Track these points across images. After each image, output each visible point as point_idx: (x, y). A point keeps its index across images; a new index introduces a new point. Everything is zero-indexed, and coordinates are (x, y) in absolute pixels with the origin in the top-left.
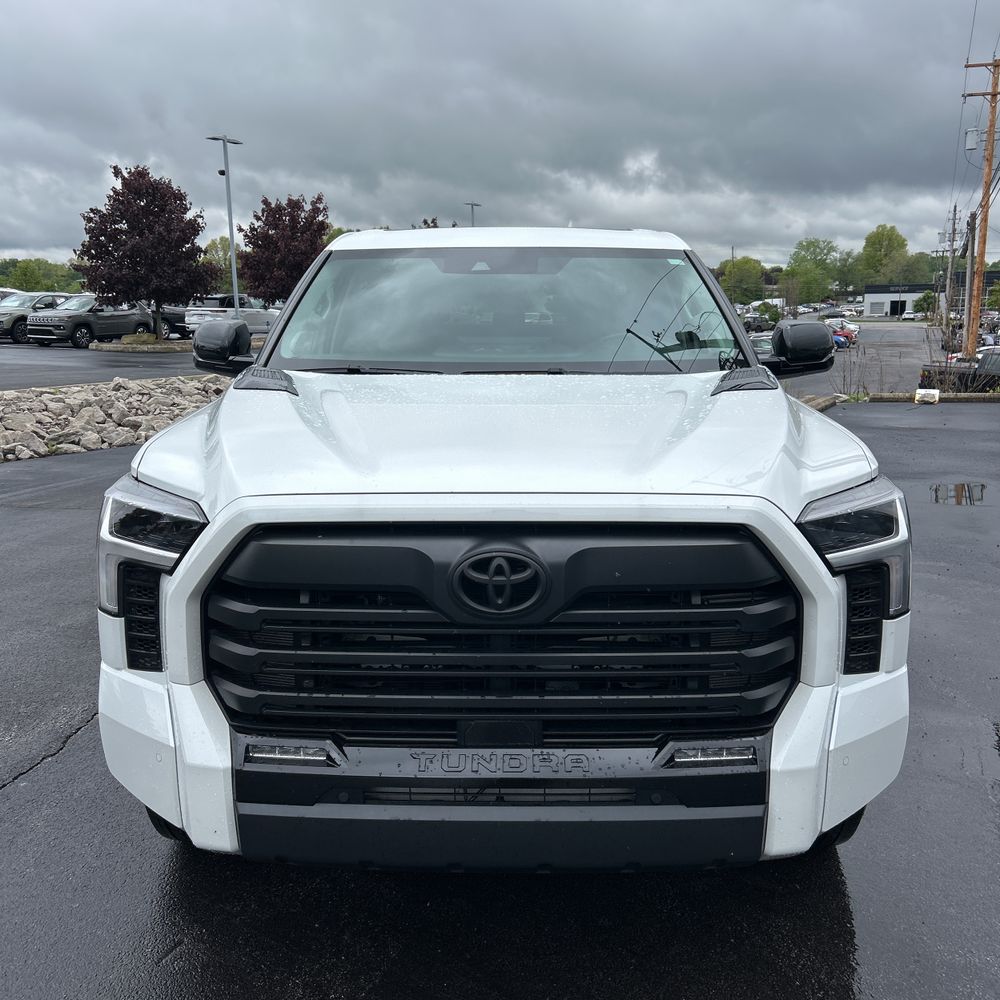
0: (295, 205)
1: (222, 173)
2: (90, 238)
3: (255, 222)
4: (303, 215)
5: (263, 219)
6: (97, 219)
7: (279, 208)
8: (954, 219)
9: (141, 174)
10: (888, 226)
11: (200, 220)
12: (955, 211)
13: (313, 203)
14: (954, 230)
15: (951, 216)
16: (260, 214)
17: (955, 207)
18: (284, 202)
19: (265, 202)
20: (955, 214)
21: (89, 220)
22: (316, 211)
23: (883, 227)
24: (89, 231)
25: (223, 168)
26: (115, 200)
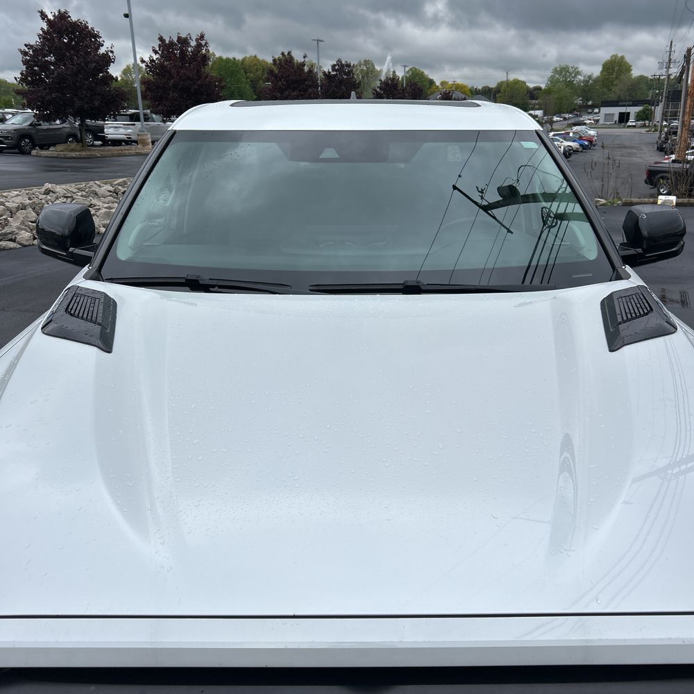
0: (184, 42)
1: (126, 16)
2: (26, 68)
3: (153, 55)
4: (189, 49)
5: (160, 53)
6: (31, 53)
7: (171, 43)
8: (670, 52)
9: (63, 16)
10: (619, 55)
11: (110, 54)
12: (671, 45)
13: (197, 40)
14: (670, 60)
15: (668, 49)
16: (157, 49)
17: (672, 42)
18: (175, 40)
19: (161, 39)
20: (671, 47)
21: (25, 54)
22: (199, 46)
23: (616, 56)
24: (25, 62)
25: (127, 12)
26: (44, 38)
